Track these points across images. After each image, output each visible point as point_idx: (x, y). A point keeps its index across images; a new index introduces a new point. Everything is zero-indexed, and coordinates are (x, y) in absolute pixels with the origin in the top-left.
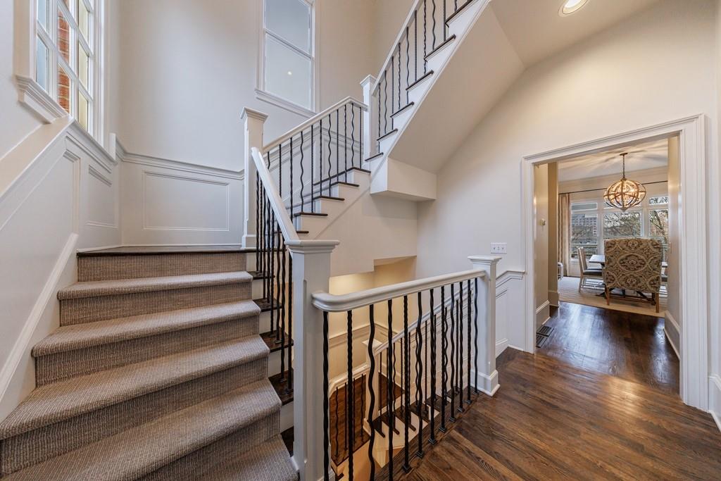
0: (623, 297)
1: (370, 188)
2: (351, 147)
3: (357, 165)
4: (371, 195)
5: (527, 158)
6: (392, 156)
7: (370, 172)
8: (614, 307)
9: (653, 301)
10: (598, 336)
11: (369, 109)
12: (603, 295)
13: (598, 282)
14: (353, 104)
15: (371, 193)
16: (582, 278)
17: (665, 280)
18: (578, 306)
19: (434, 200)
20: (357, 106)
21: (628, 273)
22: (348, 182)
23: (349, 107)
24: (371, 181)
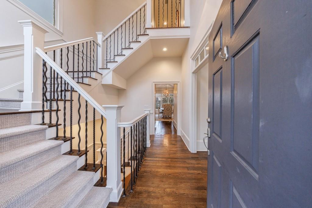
0: (166, 118)
1: (101, 81)
2: (93, 61)
3: (95, 70)
4: (102, 84)
5: (154, 82)
6: (115, 71)
7: (102, 74)
8: (165, 120)
9: (171, 118)
10: (162, 128)
11: (101, 46)
12: (163, 118)
13: (161, 115)
14: (94, 41)
15: (102, 83)
16: (159, 114)
17: (173, 113)
18: (158, 121)
19: (125, 89)
20: (96, 43)
21: (167, 112)
22: (91, 77)
23: (92, 42)
24: (102, 78)
